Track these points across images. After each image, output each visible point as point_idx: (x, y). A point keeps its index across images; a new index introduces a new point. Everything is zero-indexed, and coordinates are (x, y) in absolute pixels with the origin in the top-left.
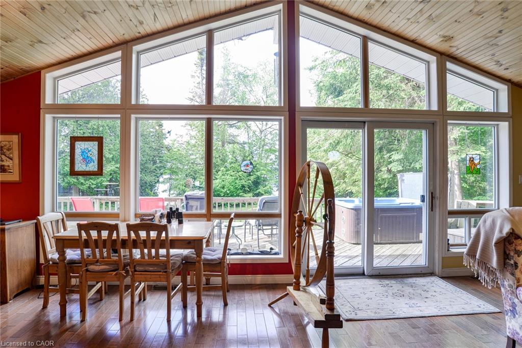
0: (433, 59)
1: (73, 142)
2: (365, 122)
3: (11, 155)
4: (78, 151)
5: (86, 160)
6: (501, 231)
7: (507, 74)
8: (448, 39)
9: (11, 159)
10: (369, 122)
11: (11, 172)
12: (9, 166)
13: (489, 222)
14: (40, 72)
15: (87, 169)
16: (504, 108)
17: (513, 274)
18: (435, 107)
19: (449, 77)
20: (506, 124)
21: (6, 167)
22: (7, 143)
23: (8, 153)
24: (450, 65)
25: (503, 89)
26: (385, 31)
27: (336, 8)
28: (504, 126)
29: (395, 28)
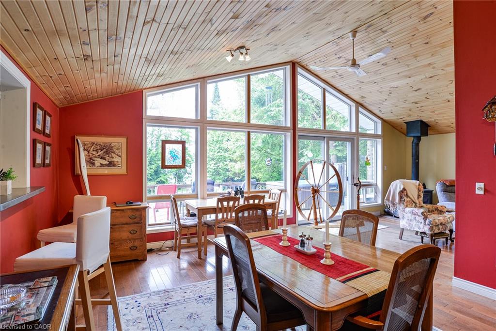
0: (353, 105)
1: (164, 144)
2: (324, 137)
3: (120, 154)
4: (167, 151)
5: (174, 157)
6: (400, 188)
7: (382, 116)
8: (363, 97)
9: (120, 157)
10: (327, 137)
11: (119, 167)
12: (118, 162)
13: (394, 186)
14: (142, 91)
15: (174, 164)
16: (380, 132)
17: (403, 204)
18: (354, 130)
19: (360, 115)
20: (380, 140)
21: (115, 163)
22: (117, 144)
23: (117, 152)
24: (361, 109)
25: (379, 122)
26: (335, 88)
27: (315, 73)
28: (380, 141)
29: (340, 88)
